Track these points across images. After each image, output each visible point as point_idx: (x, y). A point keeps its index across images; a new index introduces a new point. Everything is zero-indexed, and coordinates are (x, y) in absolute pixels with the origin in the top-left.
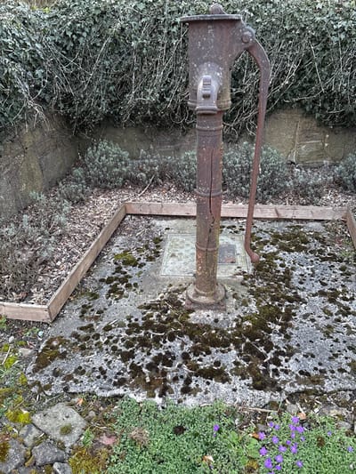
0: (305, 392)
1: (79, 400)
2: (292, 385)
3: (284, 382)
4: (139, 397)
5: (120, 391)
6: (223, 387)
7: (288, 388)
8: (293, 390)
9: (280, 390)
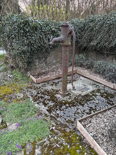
0: (54, 117)
1: (25, 95)
2: (53, 114)
3: (53, 113)
4: (31, 99)
5: (30, 97)
6: (43, 107)
7: (52, 114)
8: (52, 115)
9: (50, 113)
